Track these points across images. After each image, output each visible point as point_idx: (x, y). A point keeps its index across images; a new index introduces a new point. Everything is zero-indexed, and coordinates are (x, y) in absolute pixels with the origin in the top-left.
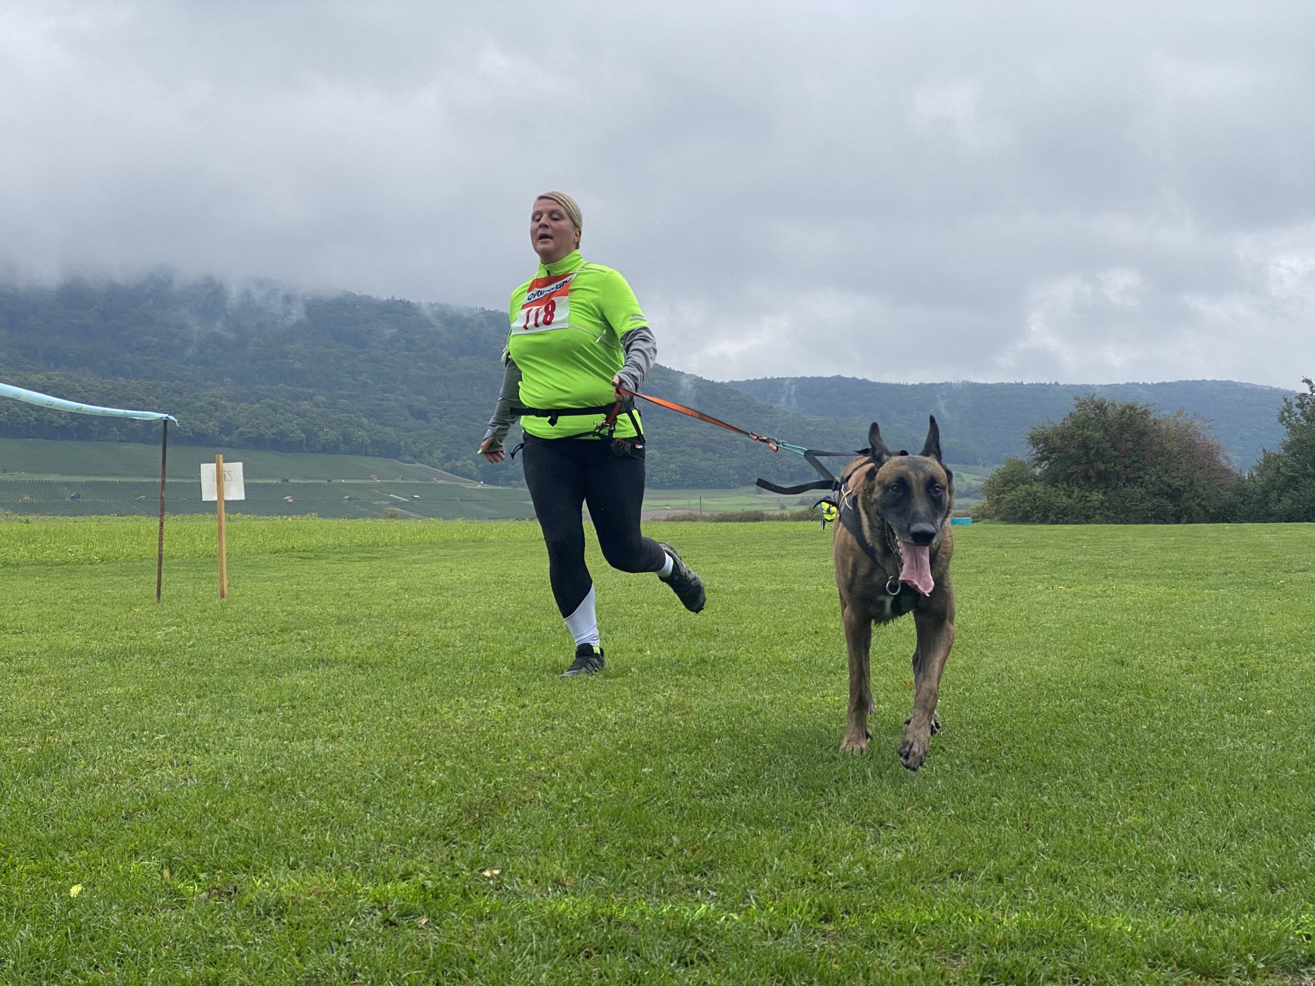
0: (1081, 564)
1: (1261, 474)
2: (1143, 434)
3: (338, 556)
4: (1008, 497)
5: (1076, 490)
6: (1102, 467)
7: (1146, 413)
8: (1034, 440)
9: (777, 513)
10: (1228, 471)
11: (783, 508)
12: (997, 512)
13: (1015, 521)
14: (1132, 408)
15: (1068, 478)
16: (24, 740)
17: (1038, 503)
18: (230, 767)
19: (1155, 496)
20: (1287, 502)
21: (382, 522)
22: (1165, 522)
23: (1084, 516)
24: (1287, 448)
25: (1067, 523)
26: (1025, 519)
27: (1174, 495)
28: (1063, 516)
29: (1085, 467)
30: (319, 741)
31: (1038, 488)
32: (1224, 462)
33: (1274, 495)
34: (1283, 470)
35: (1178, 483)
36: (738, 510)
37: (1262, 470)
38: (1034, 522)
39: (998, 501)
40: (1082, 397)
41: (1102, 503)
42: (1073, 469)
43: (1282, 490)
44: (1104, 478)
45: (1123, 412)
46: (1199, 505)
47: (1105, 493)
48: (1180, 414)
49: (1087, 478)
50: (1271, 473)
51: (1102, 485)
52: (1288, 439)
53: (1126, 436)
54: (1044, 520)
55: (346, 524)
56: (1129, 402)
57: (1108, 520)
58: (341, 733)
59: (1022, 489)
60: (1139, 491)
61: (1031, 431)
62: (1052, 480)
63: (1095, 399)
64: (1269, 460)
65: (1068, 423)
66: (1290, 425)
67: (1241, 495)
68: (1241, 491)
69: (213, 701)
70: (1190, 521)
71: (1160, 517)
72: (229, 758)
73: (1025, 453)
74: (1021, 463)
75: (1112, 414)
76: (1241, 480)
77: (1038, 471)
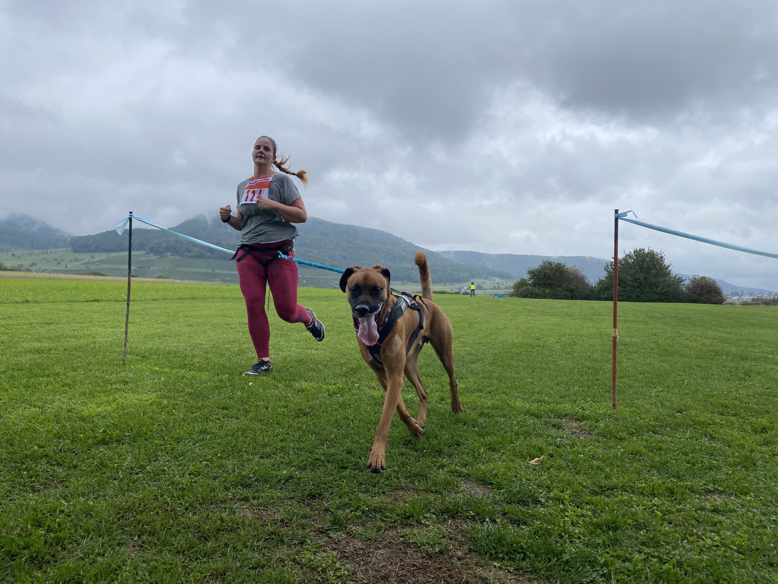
0: (537, 311)
1: (598, 286)
2: (562, 272)
3: (319, 299)
4: (520, 290)
5: (541, 288)
6: (550, 282)
7: (564, 266)
8: (529, 273)
9: (450, 292)
10: (588, 284)
11: (452, 290)
12: (517, 294)
13: (522, 297)
14: (560, 264)
15: (539, 285)
16: (235, 346)
17: (530, 292)
18: (289, 356)
19: (565, 291)
20: (606, 295)
21: (332, 289)
22: (568, 299)
23: (543, 296)
24: (606, 278)
25: (538, 298)
26: (525, 296)
27: (571, 291)
28: (537, 296)
29: (544, 281)
30: (313, 350)
31: (530, 287)
32: (587, 282)
33: (602, 292)
34: (605, 285)
35: (573, 288)
36: (438, 290)
37: (599, 284)
38: (528, 298)
39: (517, 291)
40: (545, 260)
41: (549, 293)
42: (541, 282)
43: (604, 291)
44: (550, 285)
45: (557, 265)
46: (579, 294)
47: (550, 290)
48: (574, 266)
49: (545, 285)
50: (601, 286)
51: (550, 287)
52: (607, 275)
53: (558, 273)
54: (531, 297)
55: (322, 290)
56: (559, 262)
57: (551, 298)
58: (319, 348)
59: (525, 288)
60: (560, 289)
61: (528, 270)
62: (534, 285)
63: (549, 261)
64: (601, 281)
65: (540, 268)
66: (608, 271)
67: (592, 292)
68: (592, 290)
69: (284, 338)
70: (576, 299)
71: (567, 298)
72: (289, 353)
73: (526, 276)
74: (525, 279)
75: (553, 265)
76: (592, 287)
77: (530, 282)
